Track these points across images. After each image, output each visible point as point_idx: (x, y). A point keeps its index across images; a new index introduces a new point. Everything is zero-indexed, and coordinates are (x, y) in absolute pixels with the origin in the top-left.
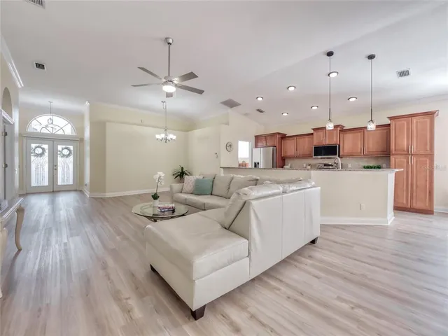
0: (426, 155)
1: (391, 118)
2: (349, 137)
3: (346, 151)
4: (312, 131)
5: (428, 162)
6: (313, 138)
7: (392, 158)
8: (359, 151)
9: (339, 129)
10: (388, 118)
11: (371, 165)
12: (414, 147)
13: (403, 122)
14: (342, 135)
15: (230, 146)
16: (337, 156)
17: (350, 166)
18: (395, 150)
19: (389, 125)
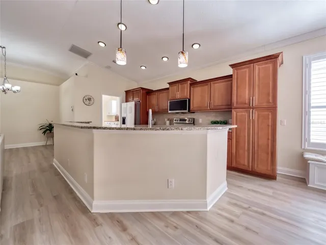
0: (268, 109)
1: (233, 66)
2: (198, 90)
3: (195, 105)
4: (168, 86)
5: (270, 117)
6: (168, 92)
7: (234, 112)
8: (206, 105)
9: (189, 82)
10: (230, 65)
11: (218, 120)
12: (256, 98)
13: (245, 70)
14: (192, 88)
15: (89, 99)
16: (187, 111)
17: (200, 121)
18: (237, 103)
19: (231, 76)
